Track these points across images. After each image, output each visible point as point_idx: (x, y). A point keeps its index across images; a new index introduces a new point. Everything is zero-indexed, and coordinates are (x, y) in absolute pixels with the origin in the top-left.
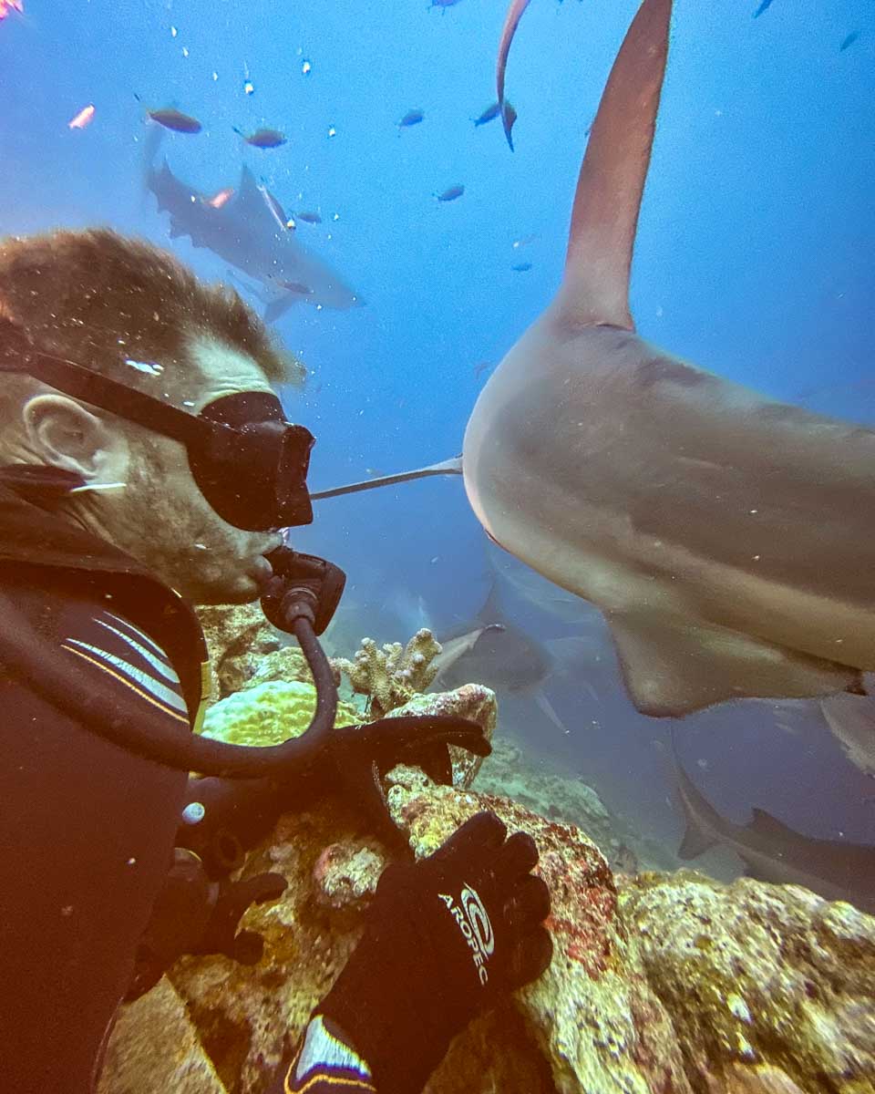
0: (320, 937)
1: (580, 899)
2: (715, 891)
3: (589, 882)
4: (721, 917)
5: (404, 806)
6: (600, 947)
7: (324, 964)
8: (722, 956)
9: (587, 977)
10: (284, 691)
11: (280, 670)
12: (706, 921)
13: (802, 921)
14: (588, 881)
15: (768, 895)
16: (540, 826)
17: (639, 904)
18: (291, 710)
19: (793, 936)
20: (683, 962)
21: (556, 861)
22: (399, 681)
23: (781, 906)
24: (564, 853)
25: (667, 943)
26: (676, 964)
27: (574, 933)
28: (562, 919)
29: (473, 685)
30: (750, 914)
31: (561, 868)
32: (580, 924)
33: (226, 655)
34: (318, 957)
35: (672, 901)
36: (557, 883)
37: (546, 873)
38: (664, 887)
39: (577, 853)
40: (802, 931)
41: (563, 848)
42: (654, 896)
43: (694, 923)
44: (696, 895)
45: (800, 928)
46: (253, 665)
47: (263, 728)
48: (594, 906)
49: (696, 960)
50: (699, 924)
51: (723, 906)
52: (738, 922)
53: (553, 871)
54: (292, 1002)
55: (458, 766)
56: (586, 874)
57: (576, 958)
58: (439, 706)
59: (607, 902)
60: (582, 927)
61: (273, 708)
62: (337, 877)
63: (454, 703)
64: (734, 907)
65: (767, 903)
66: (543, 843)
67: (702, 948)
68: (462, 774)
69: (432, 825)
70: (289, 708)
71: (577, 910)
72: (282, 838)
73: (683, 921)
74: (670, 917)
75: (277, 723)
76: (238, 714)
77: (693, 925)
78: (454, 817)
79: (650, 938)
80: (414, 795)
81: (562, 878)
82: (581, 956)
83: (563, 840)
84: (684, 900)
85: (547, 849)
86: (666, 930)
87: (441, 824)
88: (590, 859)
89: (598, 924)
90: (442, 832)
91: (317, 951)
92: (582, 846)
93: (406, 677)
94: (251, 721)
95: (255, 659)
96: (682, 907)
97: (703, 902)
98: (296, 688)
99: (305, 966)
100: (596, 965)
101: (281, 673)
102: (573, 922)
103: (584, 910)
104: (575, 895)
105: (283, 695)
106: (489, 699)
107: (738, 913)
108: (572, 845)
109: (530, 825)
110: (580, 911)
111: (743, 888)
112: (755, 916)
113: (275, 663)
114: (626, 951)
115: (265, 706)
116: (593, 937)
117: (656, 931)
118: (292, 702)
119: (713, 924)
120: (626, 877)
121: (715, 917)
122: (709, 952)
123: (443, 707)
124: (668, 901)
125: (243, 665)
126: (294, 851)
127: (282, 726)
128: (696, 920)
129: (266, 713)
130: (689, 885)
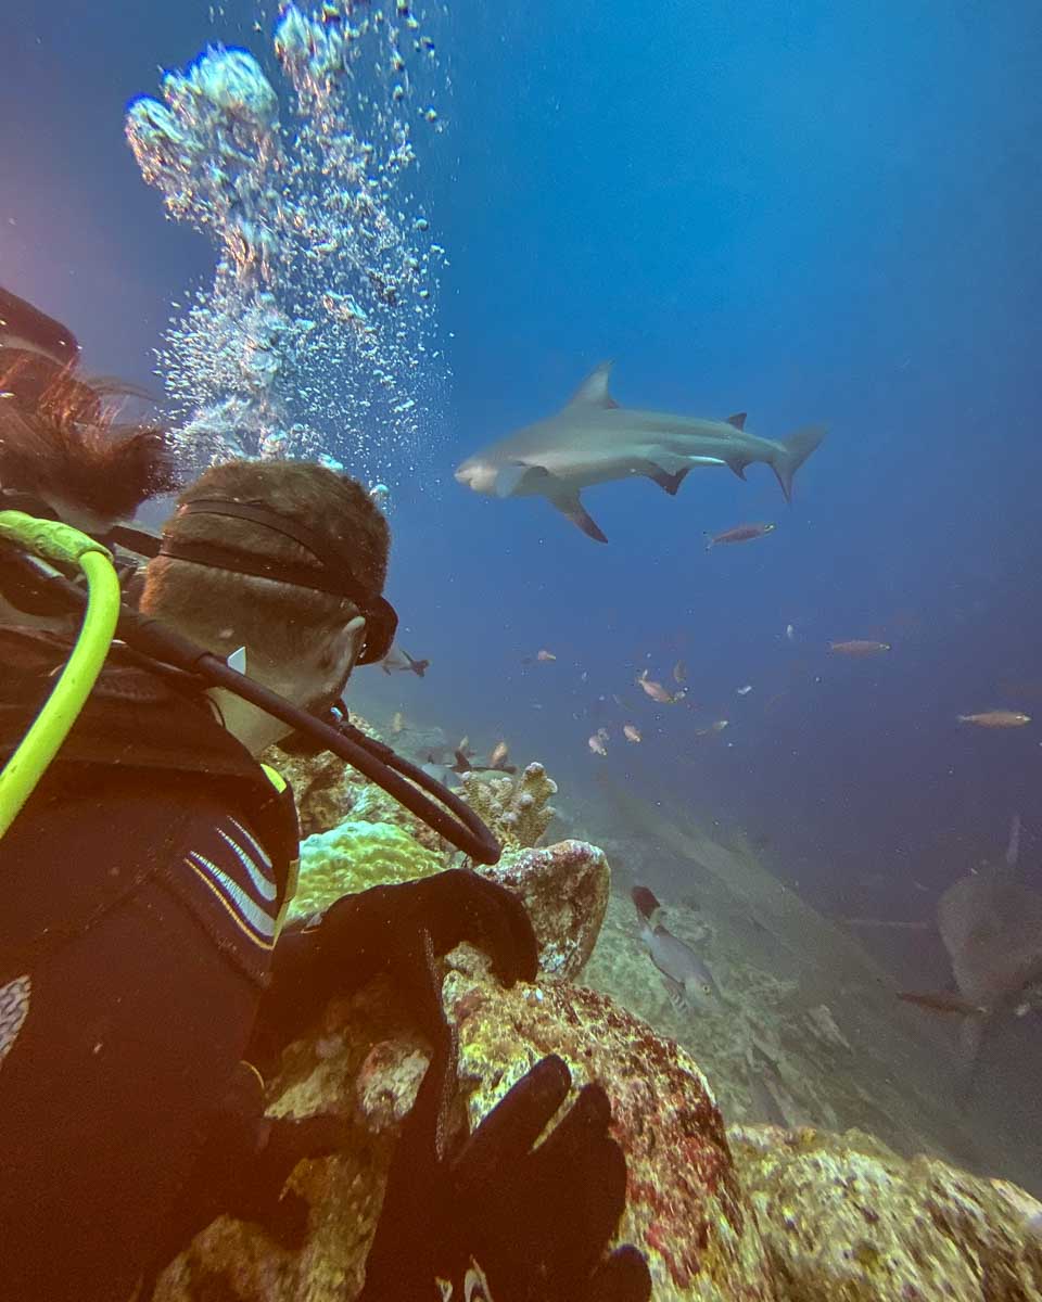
0: (359, 1176)
1: (670, 1151)
2: (889, 1172)
3: (686, 1128)
4: (894, 1217)
5: (459, 999)
6: (692, 1233)
7: (360, 1219)
8: (891, 1282)
9: (671, 1281)
10: (364, 834)
11: (378, 804)
12: (872, 1218)
13: (1009, 1241)
14: (684, 1125)
15: (960, 1190)
16: (631, 1038)
17: (786, 1177)
18: (369, 859)
19: (997, 1266)
20: (837, 1283)
21: (642, 1092)
22: (504, 826)
23: (978, 1211)
24: (656, 1081)
25: (818, 1248)
26: (827, 1284)
27: (659, 1206)
28: (644, 1182)
29: (573, 842)
30: (934, 1216)
31: (647, 1103)
32: (667, 1193)
33: (313, 787)
34: (354, 1206)
35: (828, 1178)
36: (641, 1126)
37: (626, 1109)
38: (821, 1156)
39: (672, 1083)
40: (1010, 1259)
41: (656, 1074)
42: (806, 1167)
43: (855, 1218)
44: (859, 1172)
45: (1006, 1253)
46: (352, 797)
47: (334, 880)
48: (689, 1166)
49: (856, 1283)
50: (863, 1222)
51: (897, 1199)
52: (917, 1229)
53: (635, 1106)
54: (315, 1273)
55: (555, 945)
56: (682, 1114)
57: (656, 1247)
58: (527, 866)
59: (710, 1162)
60: (670, 1198)
61: (348, 855)
62: (378, 1089)
63: (545, 863)
64: (912, 1202)
65: (956, 1202)
66: (628, 1064)
67: (863, 1263)
68: (562, 958)
69: (482, 1029)
70: (366, 856)
71: (664, 1169)
72: (330, 1029)
73: (841, 1213)
74: (823, 1202)
75: (350, 874)
76: (309, 862)
77: (853, 1222)
78: (512, 1019)
79: (797, 1233)
80: (472, 986)
81: (648, 1118)
82: (664, 1244)
83: (656, 1061)
84: (843, 1179)
85: (633, 1073)
86: (817, 1226)
87: (494, 1028)
88: (689, 1093)
89: (693, 1194)
90: (493, 1040)
91: (354, 1197)
92: (681, 1073)
93: (513, 823)
94: (322, 871)
95: (356, 789)
96: (840, 1191)
97: (869, 1186)
98: (380, 831)
99: (336, 1219)
100: (685, 1261)
101: (379, 808)
102: (658, 1188)
103: (675, 1171)
104: (664, 1147)
105: (362, 840)
106: (595, 860)
107: (916, 1211)
108: (667, 1070)
109: (618, 1035)
110: (669, 1172)
111: (925, 1172)
112: (941, 1222)
113: (374, 796)
114: (736, 1246)
115: (340, 852)
116: (684, 1217)
117: (804, 1225)
118: (370, 849)
119: (879, 1223)
120: (780, 1133)
121: (885, 1214)
122: (873, 1272)
123: (531, 868)
124: (823, 1178)
125: (340, 797)
126: (343, 1048)
127: (356, 878)
128: (858, 1215)
129: (339, 861)
130: (854, 1156)
